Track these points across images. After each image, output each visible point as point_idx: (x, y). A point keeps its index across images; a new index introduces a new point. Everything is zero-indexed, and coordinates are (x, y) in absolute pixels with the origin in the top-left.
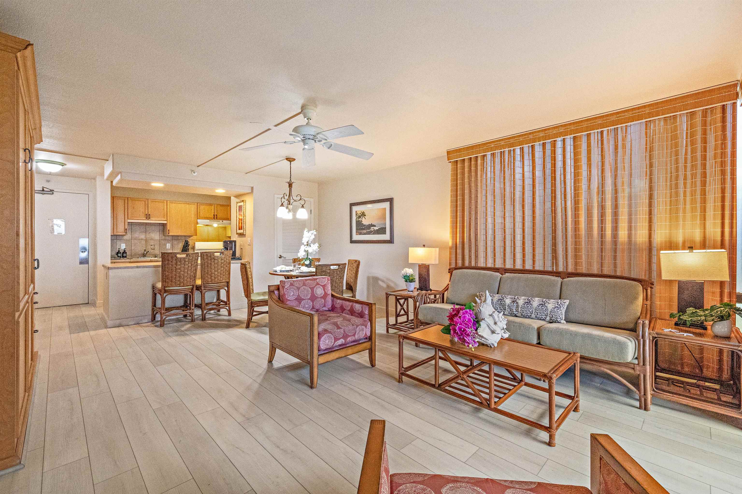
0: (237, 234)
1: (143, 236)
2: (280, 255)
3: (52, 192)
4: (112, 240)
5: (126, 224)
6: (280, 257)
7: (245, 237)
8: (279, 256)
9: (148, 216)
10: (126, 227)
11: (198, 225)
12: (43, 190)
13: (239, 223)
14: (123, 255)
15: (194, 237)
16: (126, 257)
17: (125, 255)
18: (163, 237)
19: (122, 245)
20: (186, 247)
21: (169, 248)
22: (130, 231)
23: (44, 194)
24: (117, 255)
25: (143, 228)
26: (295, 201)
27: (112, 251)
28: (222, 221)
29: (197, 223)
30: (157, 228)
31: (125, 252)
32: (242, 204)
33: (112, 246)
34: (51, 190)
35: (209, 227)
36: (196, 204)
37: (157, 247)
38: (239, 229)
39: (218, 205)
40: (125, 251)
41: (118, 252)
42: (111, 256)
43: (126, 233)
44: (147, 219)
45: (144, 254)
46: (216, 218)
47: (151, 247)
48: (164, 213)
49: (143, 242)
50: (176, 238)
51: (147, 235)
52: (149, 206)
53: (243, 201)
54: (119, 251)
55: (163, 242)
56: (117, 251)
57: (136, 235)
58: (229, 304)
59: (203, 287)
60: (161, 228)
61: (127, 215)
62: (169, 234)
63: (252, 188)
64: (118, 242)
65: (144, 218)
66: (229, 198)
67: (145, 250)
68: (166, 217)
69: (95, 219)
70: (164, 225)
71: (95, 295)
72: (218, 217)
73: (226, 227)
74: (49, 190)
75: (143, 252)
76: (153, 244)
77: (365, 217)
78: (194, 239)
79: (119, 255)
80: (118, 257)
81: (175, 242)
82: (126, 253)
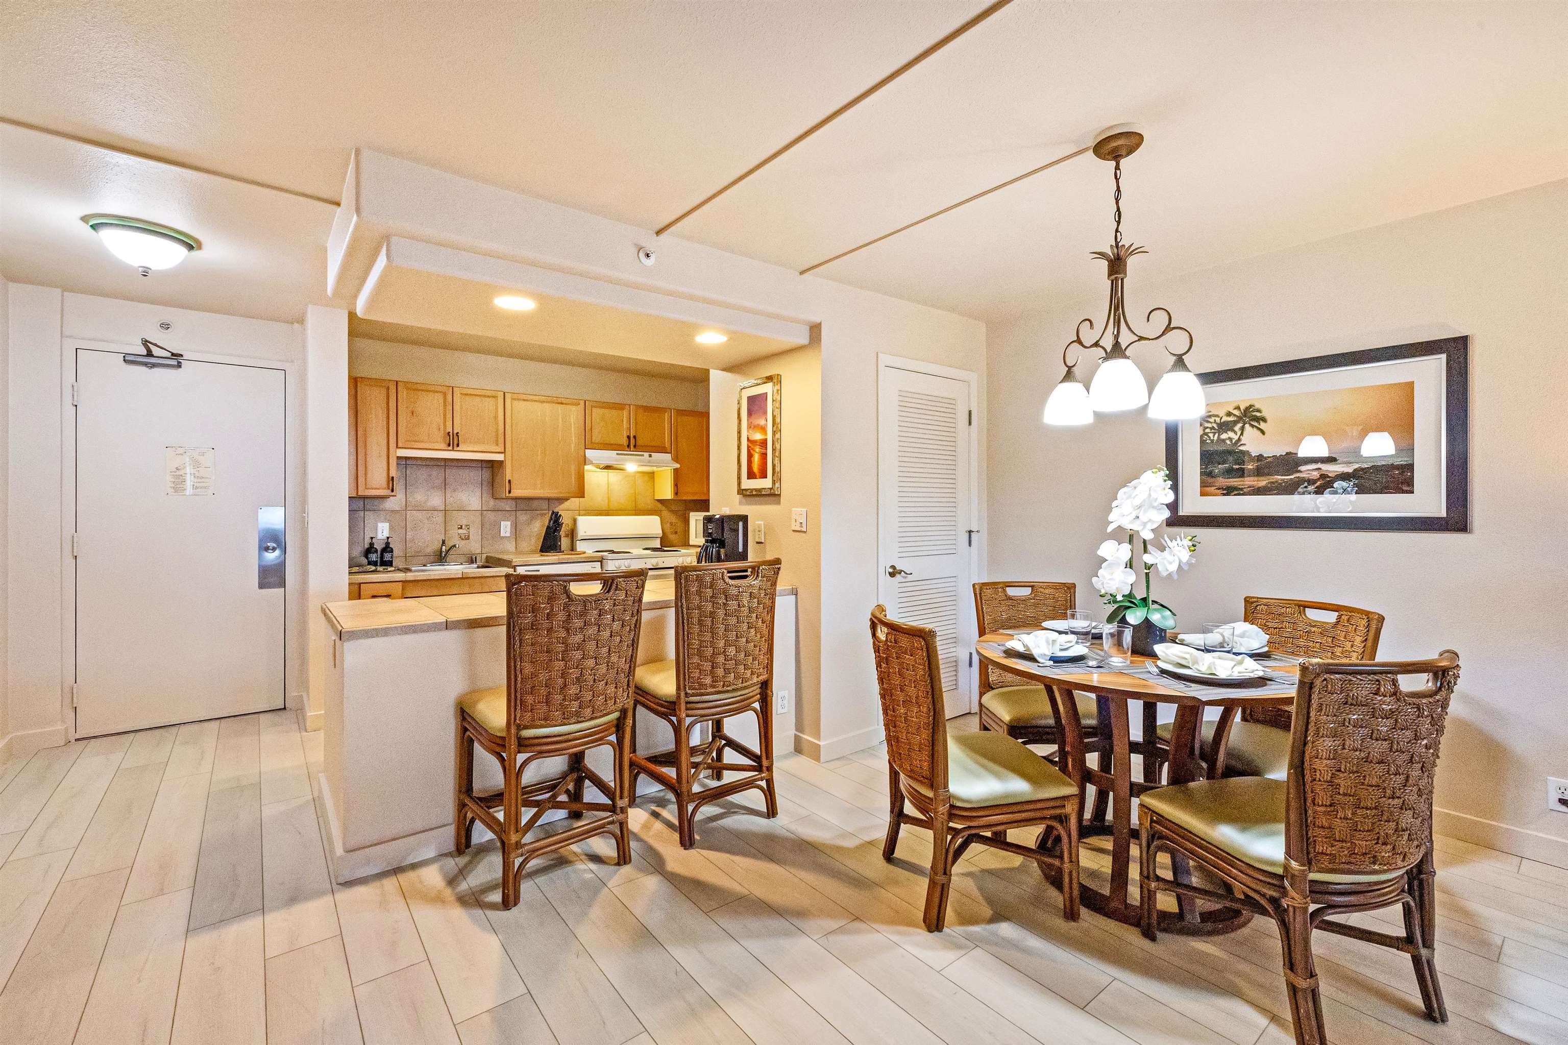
0: (741, 491)
1: (436, 500)
2: (893, 567)
3: (176, 359)
4: (352, 511)
5: (393, 462)
6: (894, 572)
7: (779, 503)
8: (891, 570)
9: (453, 440)
10: (393, 473)
11: (586, 467)
12: (150, 354)
13: (750, 456)
14: (382, 557)
15: (574, 503)
16: (390, 563)
17: (387, 557)
18: (492, 503)
19: (380, 525)
20: (555, 531)
21: (508, 534)
22: (402, 482)
23: (154, 365)
24: (367, 557)
25: (437, 474)
26: (1141, 338)
27: (351, 543)
28: (650, 456)
29: (585, 461)
30: (476, 475)
31: (387, 548)
32: (768, 388)
33: (351, 529)
34: (173, 354)
35: (612, 474)
36: (582, 403)
37: (475, 533)
38: (751, 475)
39: (638, 407)
40: (388, 544)
41: (370, 550)
42: (351, 559)
43: (392, 491)
44: (451, 448)
45: (441, 552)
46: (635, 446)
47: (460, 531)
48: (497, 430)
49: (439, 518)
50: (525, 503)
51: (448, 495)
52: (457, 408)
53: (769, 379)
54: (372, 544)
55: (491, 516)
56: (367, 546)
57: (419, 496)
58: (770, 769)
59: (683, 706)
60: (487, 474)
61: (393, 437)
62: (511, 495)
63: (815, 330)
64: (370, 517)
65: (444, 446)
66: (700, 379)
67: (444, 542)
68: (501, 440)
69: (303, 444)
70: (493, 467)
71: (304, 683)
72: (639, 442)
73: (653, 473)
74: (169, 355)
75: (436, 545)
76: (464, 522)
77: (1262, 425)
78: (572, 507)
79: (373, 557)
80: (369, 563)
81: (523, 517)
82: (392, 551)
